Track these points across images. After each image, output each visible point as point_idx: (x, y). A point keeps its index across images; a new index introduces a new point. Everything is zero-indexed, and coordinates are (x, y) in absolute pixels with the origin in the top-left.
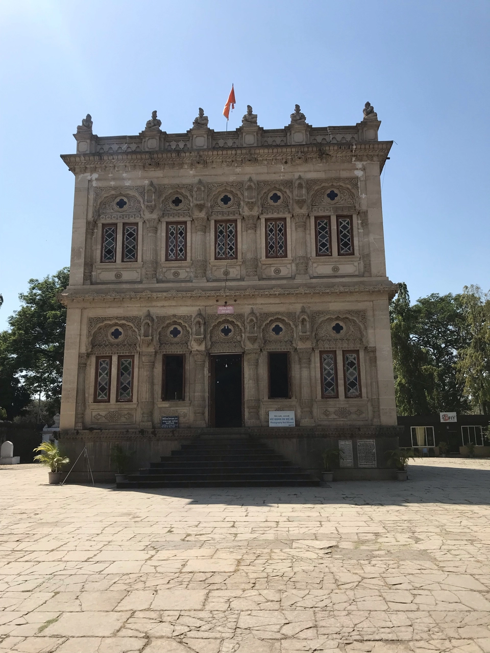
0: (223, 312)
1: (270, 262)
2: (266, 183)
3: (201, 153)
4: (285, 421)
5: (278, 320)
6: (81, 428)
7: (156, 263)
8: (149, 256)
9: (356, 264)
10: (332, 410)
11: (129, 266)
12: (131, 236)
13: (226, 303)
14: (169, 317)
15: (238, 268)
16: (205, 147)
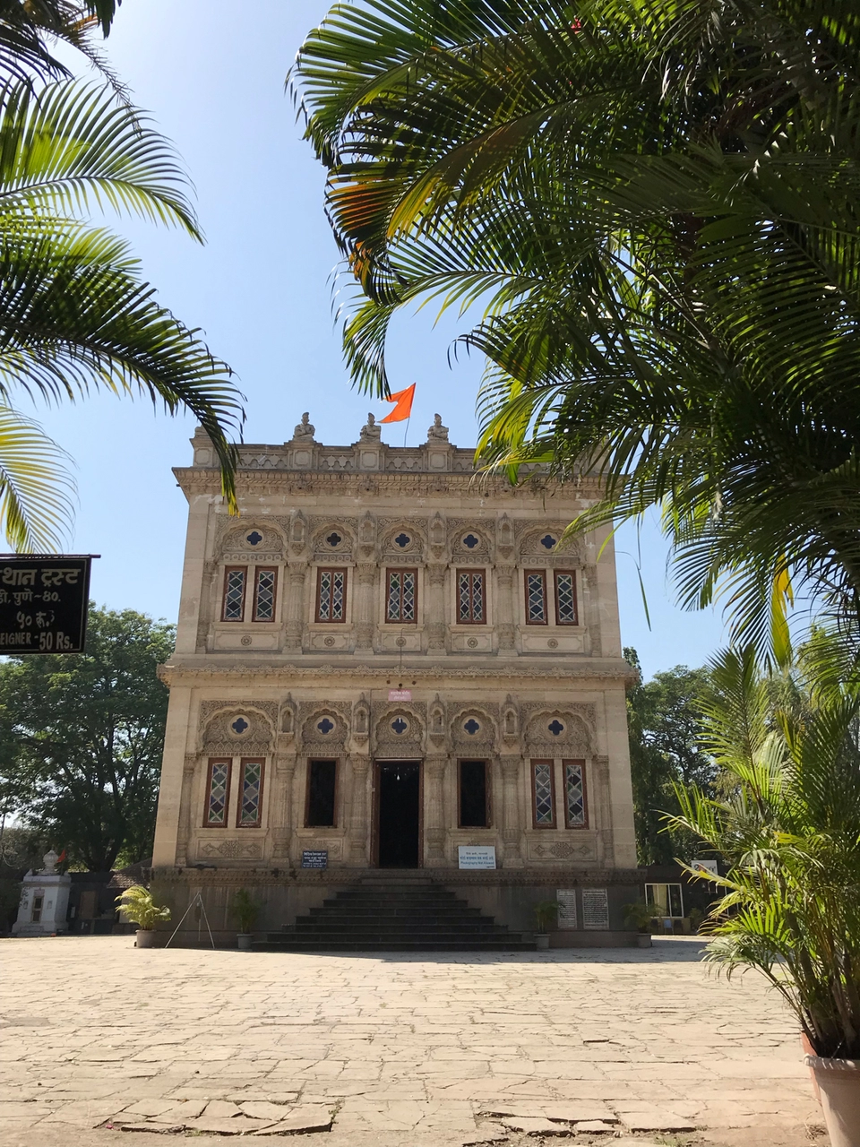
0: (396, 698)
1: (463, 630)
2: (459, 521)
3: (373, 477)
4: (482, 860)
5: (473, 712)
6: (185, 865)
7: (302, 625)
8: (292, 615)
9: (581, 638)
10: (547, 845)
11: (263, 628)
12: (267, 584)
13: (400, 685)
14: (317, 704)
15: (418, 636)
16: (377, 468)
